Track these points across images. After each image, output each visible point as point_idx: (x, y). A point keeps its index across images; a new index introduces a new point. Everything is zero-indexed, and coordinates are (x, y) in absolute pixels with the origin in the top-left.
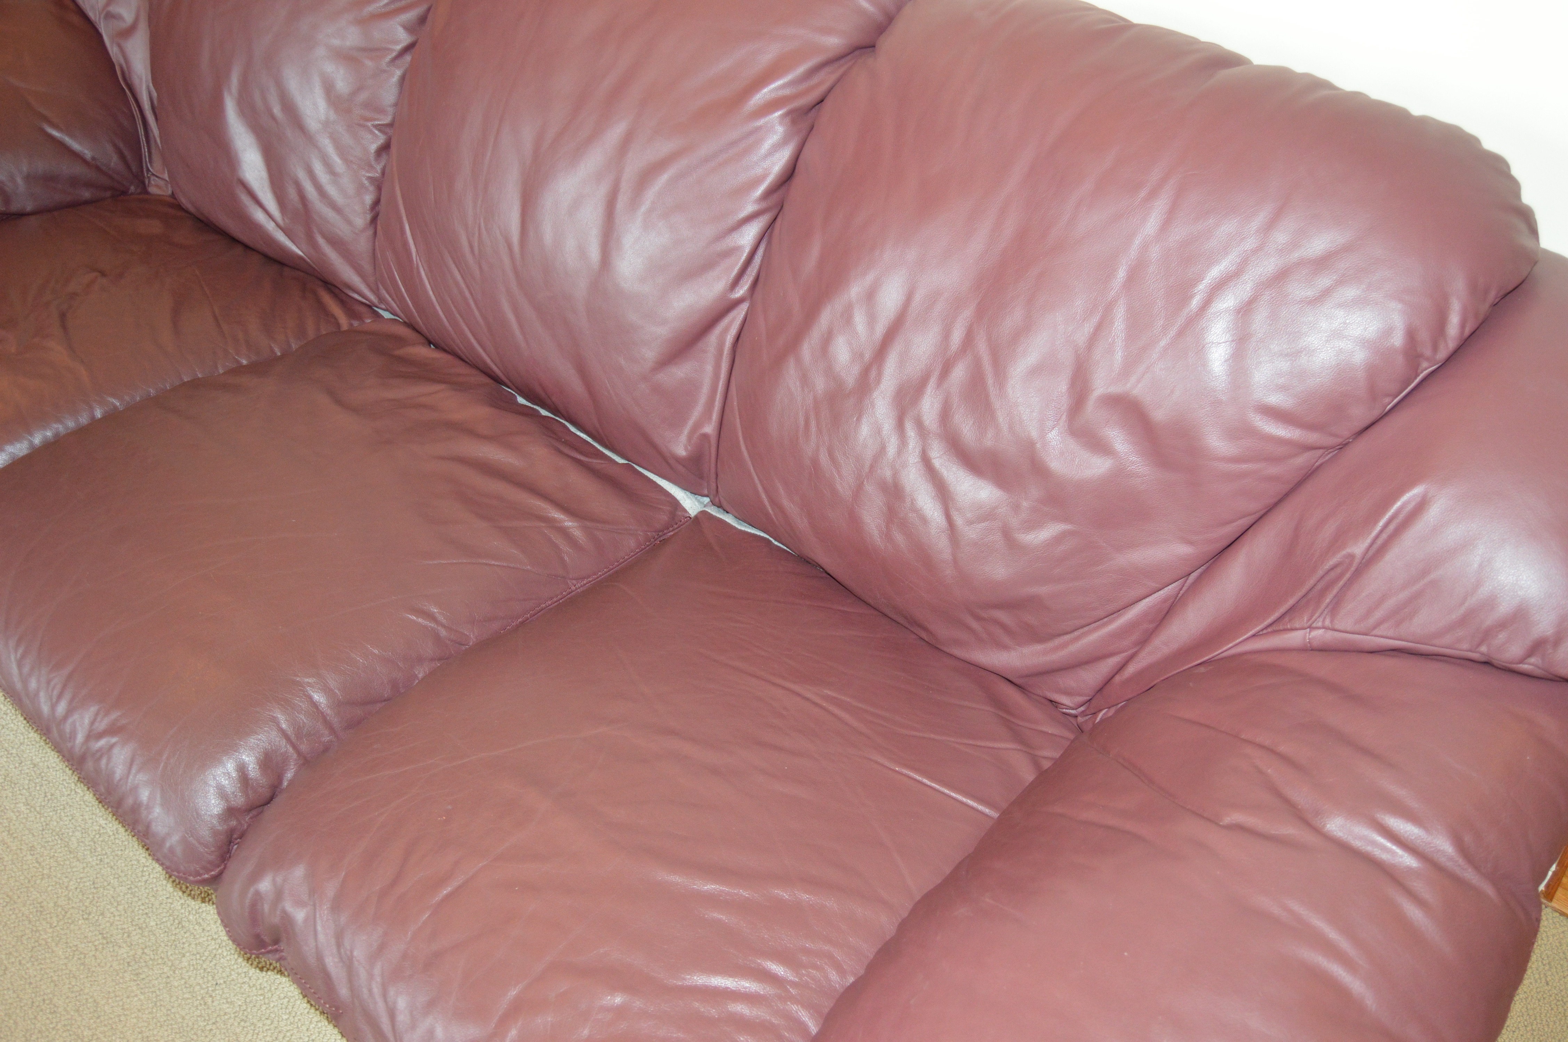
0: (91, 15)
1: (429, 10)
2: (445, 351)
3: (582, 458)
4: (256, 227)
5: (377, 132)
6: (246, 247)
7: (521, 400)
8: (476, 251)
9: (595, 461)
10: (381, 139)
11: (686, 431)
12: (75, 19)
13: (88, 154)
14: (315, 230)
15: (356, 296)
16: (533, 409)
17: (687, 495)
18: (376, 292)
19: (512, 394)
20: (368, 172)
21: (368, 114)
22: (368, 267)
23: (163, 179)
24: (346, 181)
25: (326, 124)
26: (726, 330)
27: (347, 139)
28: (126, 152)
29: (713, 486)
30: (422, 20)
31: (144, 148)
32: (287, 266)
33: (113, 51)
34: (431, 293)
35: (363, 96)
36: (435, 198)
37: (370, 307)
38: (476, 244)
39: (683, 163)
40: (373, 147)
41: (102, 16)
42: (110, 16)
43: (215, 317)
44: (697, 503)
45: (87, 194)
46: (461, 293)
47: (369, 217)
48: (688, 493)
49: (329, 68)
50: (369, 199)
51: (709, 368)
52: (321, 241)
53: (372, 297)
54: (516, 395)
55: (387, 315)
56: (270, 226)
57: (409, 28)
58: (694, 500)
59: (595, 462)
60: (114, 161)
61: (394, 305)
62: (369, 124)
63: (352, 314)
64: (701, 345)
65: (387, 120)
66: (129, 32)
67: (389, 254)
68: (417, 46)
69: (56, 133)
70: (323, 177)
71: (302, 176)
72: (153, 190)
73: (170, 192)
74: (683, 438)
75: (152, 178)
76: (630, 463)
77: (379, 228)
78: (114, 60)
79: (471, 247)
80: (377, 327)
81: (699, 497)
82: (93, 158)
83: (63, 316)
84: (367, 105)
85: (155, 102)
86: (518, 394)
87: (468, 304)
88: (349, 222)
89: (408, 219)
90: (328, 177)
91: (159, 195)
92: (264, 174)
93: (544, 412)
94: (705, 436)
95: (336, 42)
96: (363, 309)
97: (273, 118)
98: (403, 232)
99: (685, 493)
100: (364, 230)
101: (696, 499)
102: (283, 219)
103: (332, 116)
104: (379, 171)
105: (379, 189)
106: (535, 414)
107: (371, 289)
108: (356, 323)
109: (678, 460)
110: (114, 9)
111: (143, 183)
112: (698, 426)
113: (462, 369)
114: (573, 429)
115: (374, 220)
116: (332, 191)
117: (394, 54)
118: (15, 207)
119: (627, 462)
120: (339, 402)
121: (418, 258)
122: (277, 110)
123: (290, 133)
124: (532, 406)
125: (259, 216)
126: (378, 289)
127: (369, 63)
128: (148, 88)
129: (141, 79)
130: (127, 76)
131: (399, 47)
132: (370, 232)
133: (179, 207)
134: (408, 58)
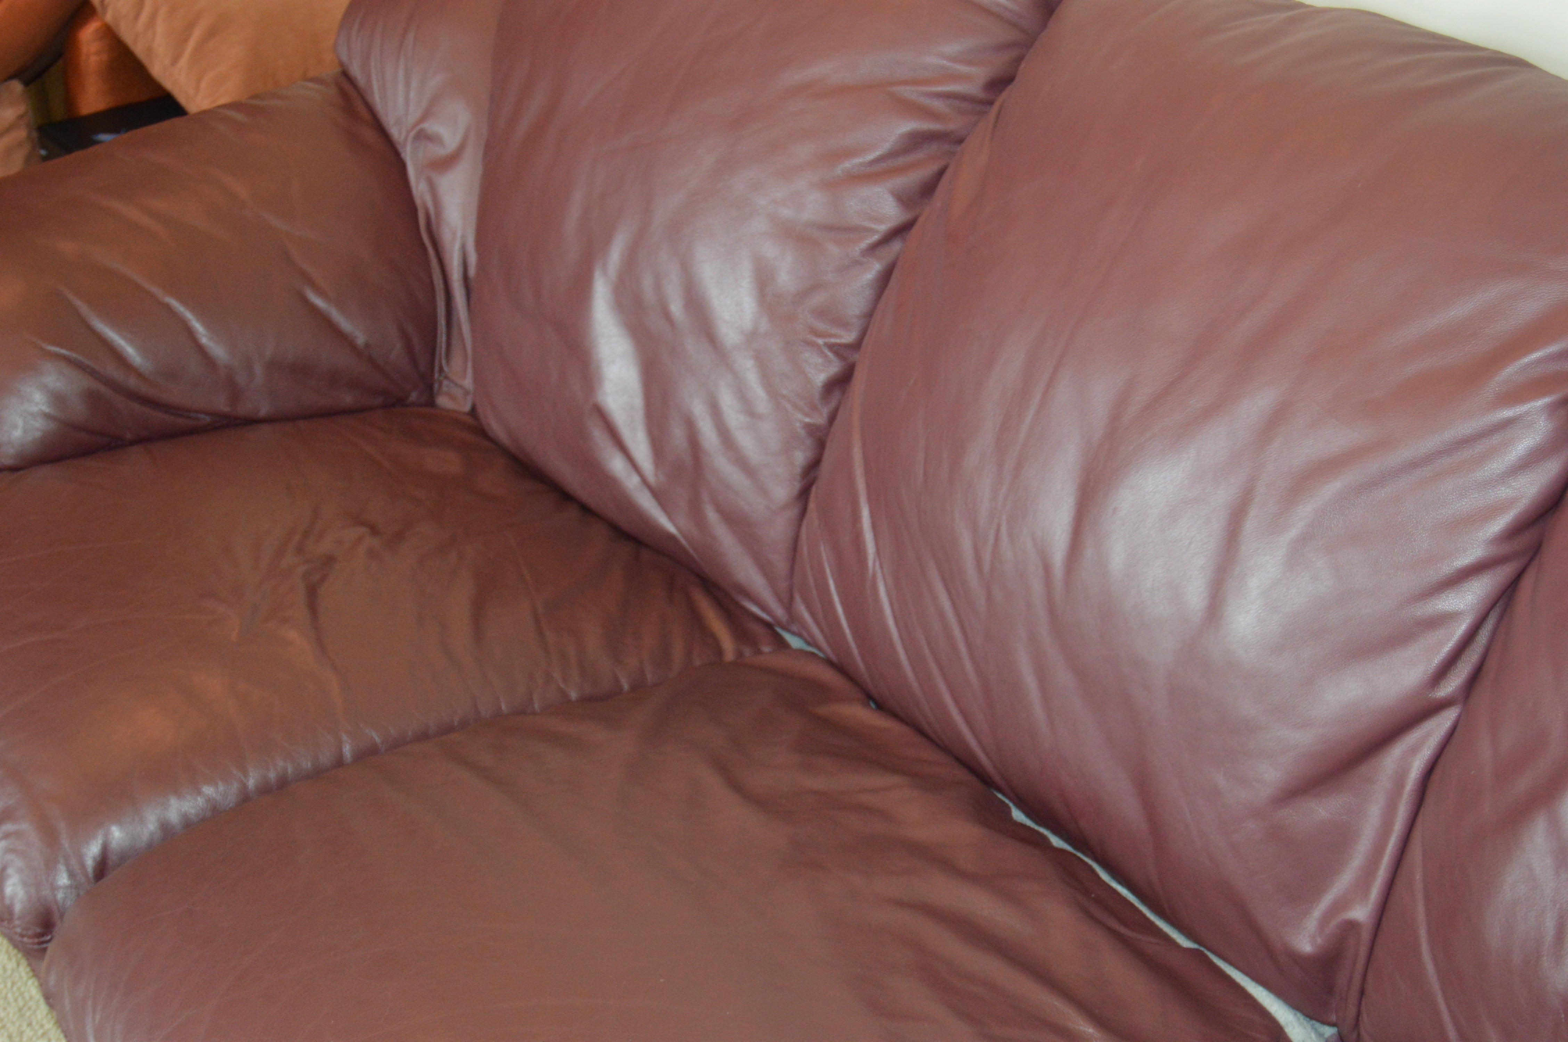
0: (395, 132)
1: (941, 173)
2: (895, 715)
3: (1123, 930)
4: (609, 482)
5: (830, 354)
6: (586, 510)
7: (1018, 815)
8: (986, 567)
9: (1139, 936)
10: (834, 368)
11: (1317, 912)
12: (369, 135)
13: (361, 339)
14: (705, 497)
15: (755, 609)
16: (1037, 832)
17: (1299, 1019)
18: (789, 606)
19: (1003, 802)
20: (807, 415)
21: (820, 326)
22: (781, 566)
23: (461, 387)
24: (768, 427)
25: (752, 336)
26: (1414, 750)
27: (780, 363)
28: (416, 341)
29: (1352, 1011)
30: (928, 189)
31: (442, 336)
32: (646, 546)
33: (419, 188)
34: (891, 622)
35: (818, 299)
36: (926, 474)
37: (768, 626)
38: (987, 557)
39: (1373, 466)
40: (820, 378)
41: (412, 134)
42: (422, 136)
43: (537, 620)
44: (1313, 1035)
45: (348, 399)
46: (947, 628)
47: (797, 486)
48: (1299, 1015)
49: (770, 250)
50: (801, 457)
51: (1374, 812)
52: (712, 515)
53: (780, 612)
54: (1011, 805)
55: (795, 642)
56: (631, 482)
57: (904, 200)
58: (1309, 1029)
59: (1145, 941)
60: (396, 352)
61: (815, 631)
62: (820, 341)
63: (742, 635)
64: (1364, 769)
65: (848, 337)
66: (447, 163)
67: (825, 553)
68: (915, 229)
69: (319, 302)
70: (734, 417)
71: (699, 410)
72: (443, 401)
73: (467, 408)
74: (1312, 922)
75: (445, 382)
76: (1202, 949)
77: (812, 505)
78: (418, 202)
79: (978, 560)
80: (780, 661)
81: (1318, 1025)
82: (367, 345)
83: (312, 592)
84: (822, 313)
85: (472, 272)
86: (1015, 804)
87: (954, 648)
88: (764, 492)
89: (870, 501)
90: (742, 418)
91: (454, 411)
92: (638, 402)
93: (1056, 842)
94: (1352, 926)
95: (787, 213)
96: (758, 630)
97: (667, 315)
98: (856, 518)
99: (1295, 1015)
100: (785, 508)
101: (1313, 1027)
102: (656, 475)
103: (764, 325)
104: (825, 415)
105: (821, 445)
106: (1042, 843)
107: (780, 600)
108: (747, 651)
109: (1296, 958)
110: (433, 127)
111: (430, 387)
112: (1340, 905)
113: (927, 753)
114: (1104, 876)
115: (804, 494)
116: (746, 441)
117: (876, 238)
118: (245, 408)
119: (1195, 946)
120: (736, 786)
121: (877, 564)
122: (676, 308)
123: (692, 346)
124: (1036, 827)
125: (617, 465)
126: (791, 599)
127: (833, 249)
128: (463, 248)
129: (454, 234)
130: (434, 226)
131: (883, 228)
132: (793, 512)
133: (482, 432)
134: (896, 246)
